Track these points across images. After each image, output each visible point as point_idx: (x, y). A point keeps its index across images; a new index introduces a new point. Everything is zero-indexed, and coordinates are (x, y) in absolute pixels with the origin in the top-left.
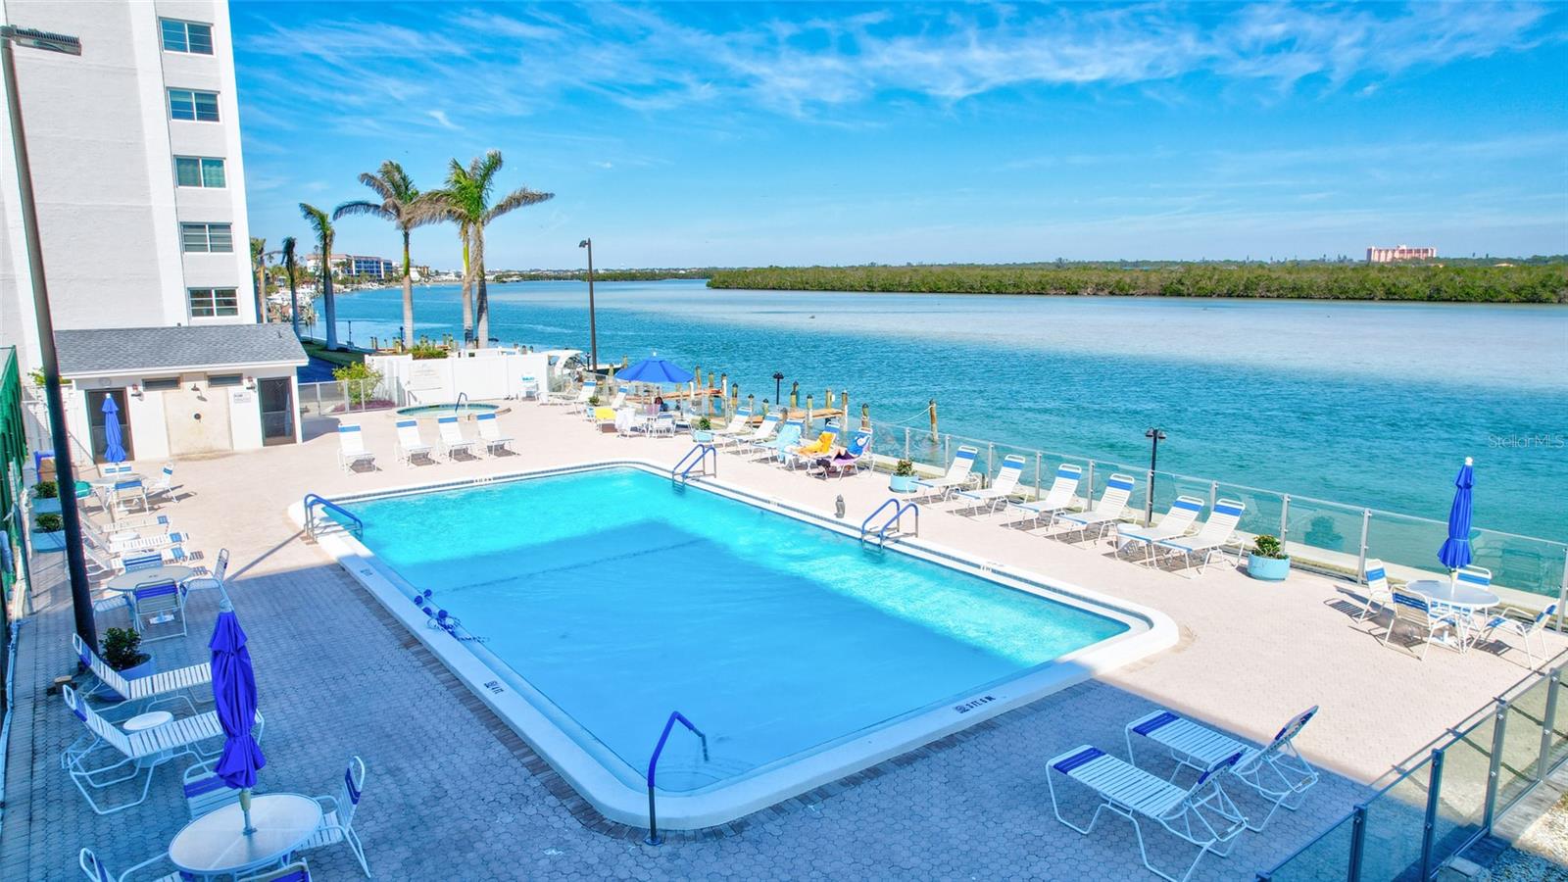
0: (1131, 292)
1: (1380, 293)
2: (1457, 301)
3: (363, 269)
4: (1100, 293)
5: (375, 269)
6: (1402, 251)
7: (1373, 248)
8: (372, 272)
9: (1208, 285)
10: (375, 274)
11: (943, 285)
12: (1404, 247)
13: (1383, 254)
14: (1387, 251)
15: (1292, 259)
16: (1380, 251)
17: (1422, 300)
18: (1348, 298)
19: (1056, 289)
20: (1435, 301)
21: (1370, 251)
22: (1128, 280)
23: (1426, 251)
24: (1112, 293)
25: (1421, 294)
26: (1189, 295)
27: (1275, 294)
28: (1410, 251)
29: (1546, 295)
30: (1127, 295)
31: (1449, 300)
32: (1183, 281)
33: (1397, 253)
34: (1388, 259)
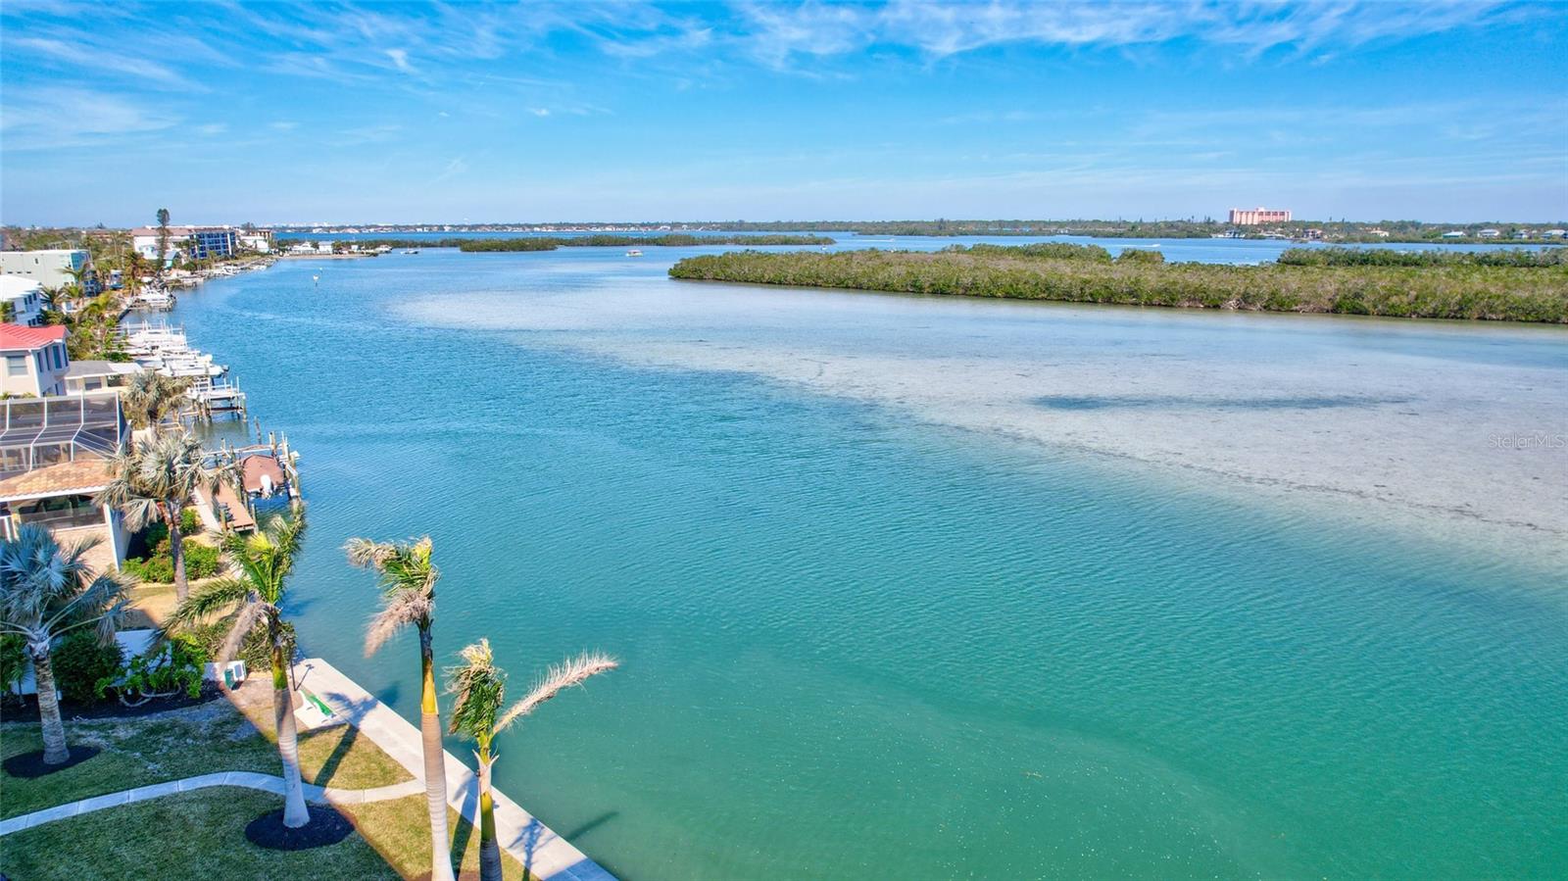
3: (207, 245)
4: (1251, 308)
5: (221, 244)
6: (1261, 214)
7: (1235, 210)
8: (218, 248)
10: (222, 250)
11: (1027, 290)
12: (1262, 210)
13: (1244, 215)
15: (1163, 220)
16: (1241, 213)
19: (1189, 300)
21: (1232, 213)
23: (1283, 214)
28: (1268, 214)
33: (1256, 215)
34: (1255, 223)
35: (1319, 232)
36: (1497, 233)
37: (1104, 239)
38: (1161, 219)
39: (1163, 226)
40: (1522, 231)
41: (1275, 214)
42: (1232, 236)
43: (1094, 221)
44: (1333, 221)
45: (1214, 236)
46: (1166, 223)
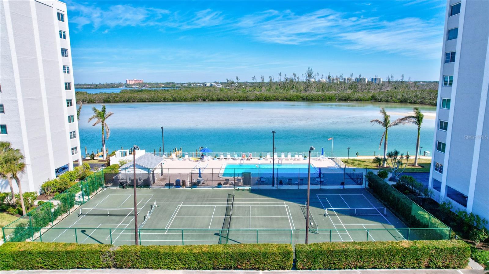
0: (95, 102)
1: (162, 99)
2: (180, 101)
4: (85, 103)
6: (135, 81)
7: (128, 80)
9: (118, 99)
12: (135, 80)
14: (131, 81)
15: (106, 83)
16: (129, 81)
17: (172, 101)
18: (155, 101)
20: (175, 101)
21: (127, 81)
22: (93, 99)
23: (141, 81)
24: (88, 103)
25: (171, 100)
26: (112, 102)
27: (136, 101)
28: (137, 81)
29: (196, 100)
30: (93, 103)
31: (178, 101)
32: (110, 98)
33: (134, 81)
34: (132, 83)
35: (147, 85)
36: (187, 85)
37: (85, 89)
38: (105, 83)
39: (106, 85)
40: (192, 84)
41: (139, 81)
42: (124, 87)
43: (85, 84)
44: (153, 82)
45: (119, 87)
46: (107, 84)
